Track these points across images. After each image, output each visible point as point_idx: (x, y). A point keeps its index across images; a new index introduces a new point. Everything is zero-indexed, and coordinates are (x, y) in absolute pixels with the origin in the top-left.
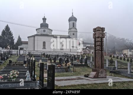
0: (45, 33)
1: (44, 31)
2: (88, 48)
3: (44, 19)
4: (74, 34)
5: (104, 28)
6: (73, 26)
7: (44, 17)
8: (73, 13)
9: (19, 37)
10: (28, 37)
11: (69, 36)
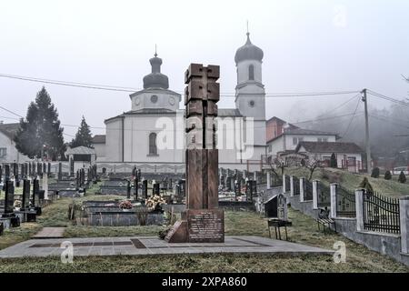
0: (156, 106)
1: (154, 99)
2: (302, 150)
3: (156, 63)
4: (252, 103)
5: (218, 67)
6: (251, 77)
7: (156, 55)
8: (248, 34)
9: (83, 122)
10: (106, 122)
11: (237, 110)
